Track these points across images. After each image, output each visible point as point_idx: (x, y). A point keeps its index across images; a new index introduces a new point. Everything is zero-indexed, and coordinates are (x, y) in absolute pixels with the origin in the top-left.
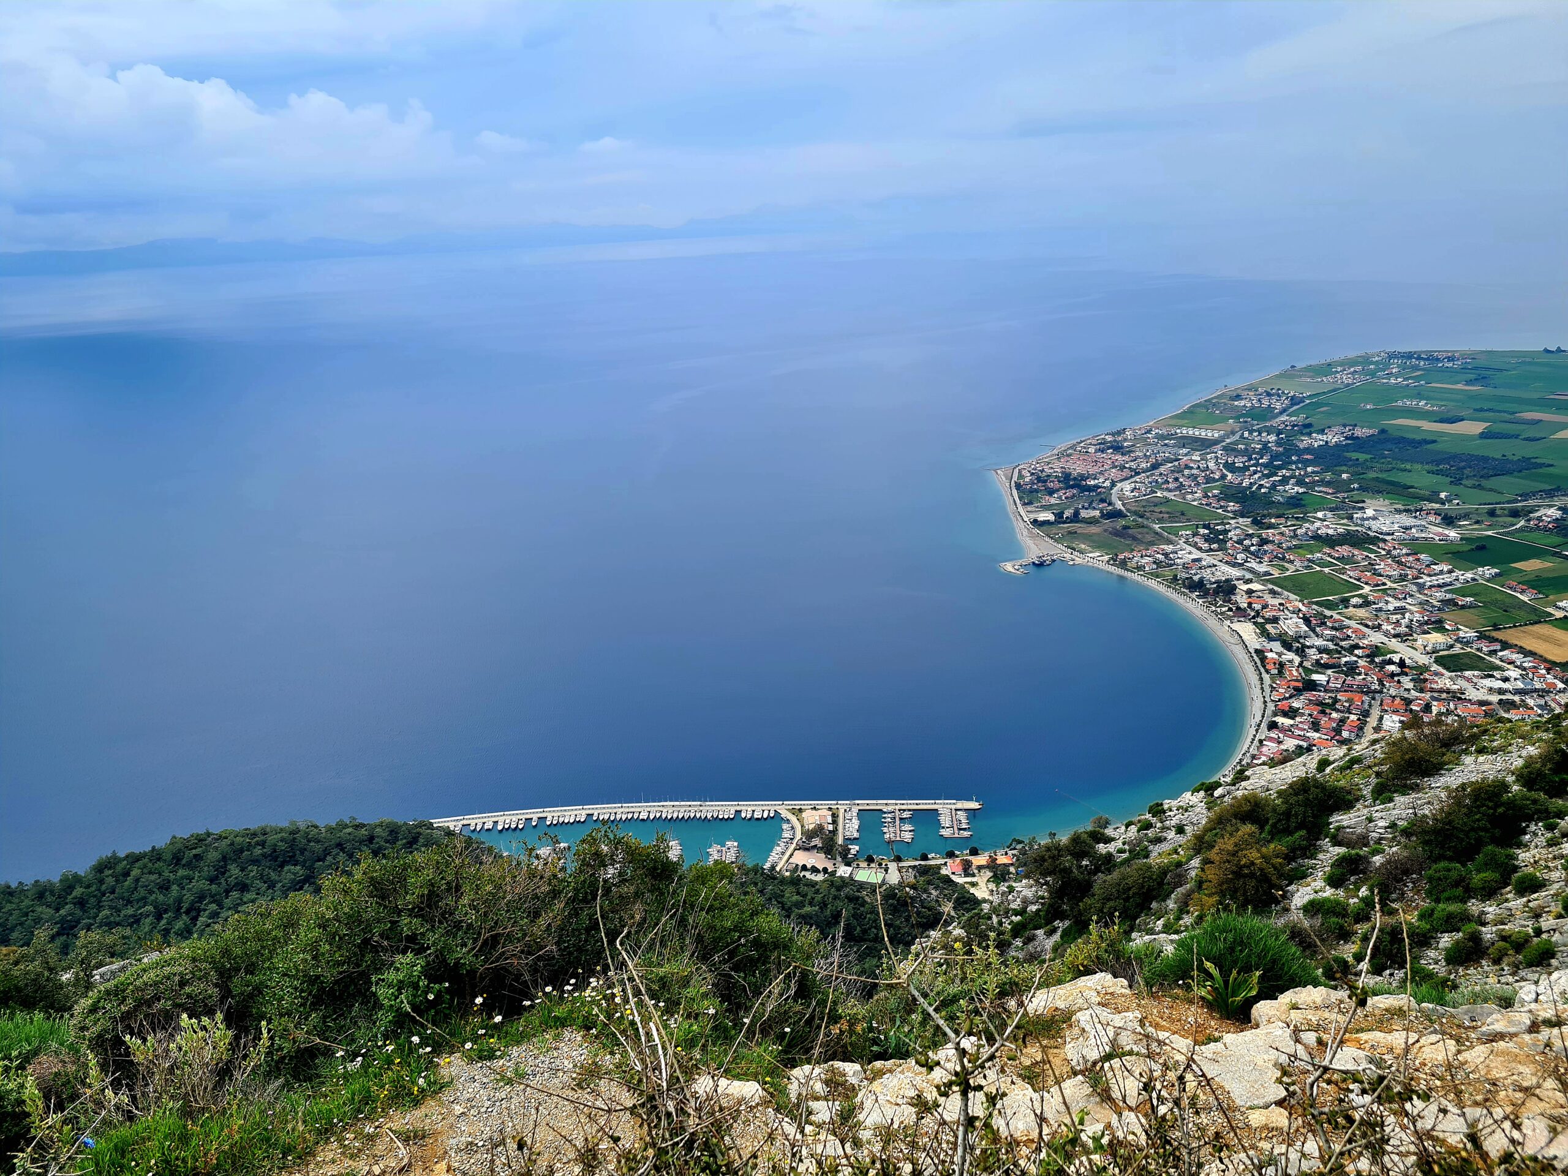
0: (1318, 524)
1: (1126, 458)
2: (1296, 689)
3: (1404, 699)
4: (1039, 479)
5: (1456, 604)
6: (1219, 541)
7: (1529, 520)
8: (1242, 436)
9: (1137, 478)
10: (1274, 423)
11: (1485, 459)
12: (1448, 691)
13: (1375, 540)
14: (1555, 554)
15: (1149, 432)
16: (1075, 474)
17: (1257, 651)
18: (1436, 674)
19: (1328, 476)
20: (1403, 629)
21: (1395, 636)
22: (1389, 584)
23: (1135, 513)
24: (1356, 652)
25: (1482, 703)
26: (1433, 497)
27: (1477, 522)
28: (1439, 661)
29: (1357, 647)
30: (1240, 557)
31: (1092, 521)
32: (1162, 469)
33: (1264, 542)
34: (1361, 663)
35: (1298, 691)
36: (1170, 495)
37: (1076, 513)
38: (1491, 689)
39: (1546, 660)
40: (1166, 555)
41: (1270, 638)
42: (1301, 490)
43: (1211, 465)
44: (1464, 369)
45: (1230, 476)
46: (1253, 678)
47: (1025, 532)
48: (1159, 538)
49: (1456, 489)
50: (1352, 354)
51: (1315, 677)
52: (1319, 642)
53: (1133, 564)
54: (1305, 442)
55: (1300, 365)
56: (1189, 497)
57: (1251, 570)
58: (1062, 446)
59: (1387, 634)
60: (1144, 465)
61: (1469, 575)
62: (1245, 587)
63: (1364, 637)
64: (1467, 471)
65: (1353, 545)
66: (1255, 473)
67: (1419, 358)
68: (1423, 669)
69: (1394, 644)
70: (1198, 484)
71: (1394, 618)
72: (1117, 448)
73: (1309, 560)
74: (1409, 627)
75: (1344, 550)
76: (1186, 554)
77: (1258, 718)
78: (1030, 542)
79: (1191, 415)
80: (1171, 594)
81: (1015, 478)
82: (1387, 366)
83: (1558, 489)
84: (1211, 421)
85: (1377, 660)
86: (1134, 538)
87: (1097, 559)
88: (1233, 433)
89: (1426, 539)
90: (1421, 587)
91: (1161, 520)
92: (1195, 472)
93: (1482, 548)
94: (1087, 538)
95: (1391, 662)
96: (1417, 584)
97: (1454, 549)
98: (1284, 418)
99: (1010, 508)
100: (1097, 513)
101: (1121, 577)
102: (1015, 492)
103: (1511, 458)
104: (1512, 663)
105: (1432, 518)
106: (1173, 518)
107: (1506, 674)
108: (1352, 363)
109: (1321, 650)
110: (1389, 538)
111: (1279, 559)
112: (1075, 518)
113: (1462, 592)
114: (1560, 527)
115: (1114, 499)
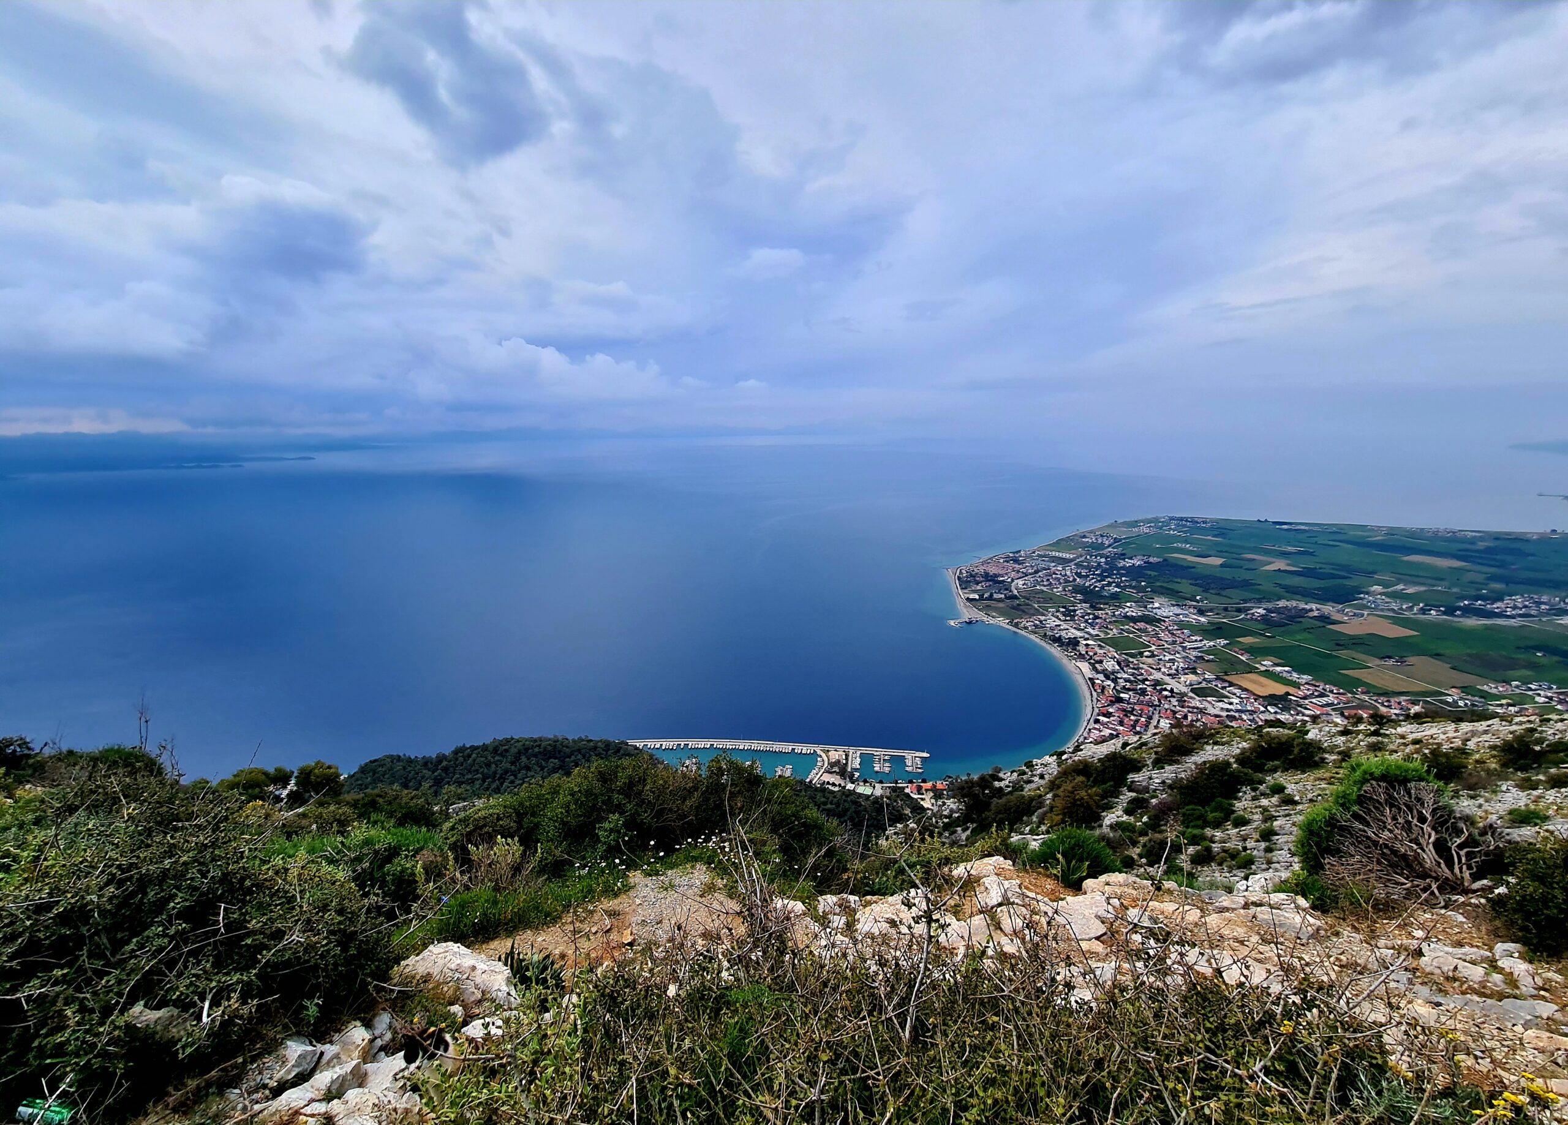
0: (1127, 609)
1: (1021, 566)
2: (1111, 701)
3: (1172, 711)
4: (971, 576)
5: (1204, 659)
6: (1070, 616)
7: (1246, 615)
8: (1086, 558)
9: (1026, 578)
10: (1105, 552)
11: (1222, 579)
12: (1197, 708)
13: (1159, 621)
14: (1261, 634)
15: (1034, 552)
16: (991, 573)
17: (1090, 679)
18: (1191, 698)
19: (1134, 583)
20: (1173, 672)
21: (1169, 675)
22: (1166, 646)
23: (1024, 597)
24: (1147, 683)
25: (1216, 716)
26: (1193, 599)
27: (1217, 614)
28: (1192, 691)
29: (1147, 680)
30: (1083, 625)
31: (999, 600)
32: (1040, 574)
33: (1096, 617)
34: (1149, 689)
35: (1112, 703)
36: (1045, 589)
37: (991, 595)
38: (1222, 709)
39: (1254, 694)
40: (1041, 622)
41: (1098, 672)
42: (1118, 590)
43: (1068, 573)
44: (1212, 528)
45: (1078, 580)
46: (1088, 695)
47: (962, 604)
48: (1037, 612)
49: (1205, 595)
50: (1149, 516)
51: (1122, 695)
52: (1126, 676)
53: (1022, 626)
54: (1122, 563)
55: (1120, 521)
56: (1055, 590)
57: (1088, 633)
58: (986, 558)
59: (1164, 674)
60: (1030, 571)
61: (1212, 643)
62: (1085, 642)
63: (1151, 674)
64: (1212, 585)
65: (1146, 623)
66: (1093, 578)
67: (1187, 521)
68: (1184, 695)
69: (1167, 679)
70: (1060, 583)
71: (1168, 665)
72: (1016, 561)
73: (1122, 630)
74: (1177, 670)
75: (1141, 625)
76: (1052, 622)
77: (1089, 716)
78: (965, 610)
79: (1058, 545)
80: (1043, 643)
81: (958, 574)
82: (1169, 524)
83: (1264, 598)
84: (1069, 549)
85: (1158, 688)
86: (1023, 612)
87: (1002, 622)
88: (1081, 556)
89: (1188, 622)
90: (1184, 648)
91: (1039, 602)
92: (1059, 576)
93: (1220, 628)
94: (996, 609)
95: (1165, 690)
96: (1182, 647)
97: (1205, 628)
98: (1110, 549)
99: (954, 590)
100: (1003, 596)
101: (1015, 632)
102: (957, 581)
103: (1237, 579)
104: (1235, 694)
105: (1191, 610)
106: (1046, 602)
107: (1232, 700)
108: (1149, 521)
109: (1126, 680)
110: (1167, 620)
111: (1104, 628)
112: (991, 598)
113: (1208, 652)
114: (1264, 619)
115: (1013, 588)
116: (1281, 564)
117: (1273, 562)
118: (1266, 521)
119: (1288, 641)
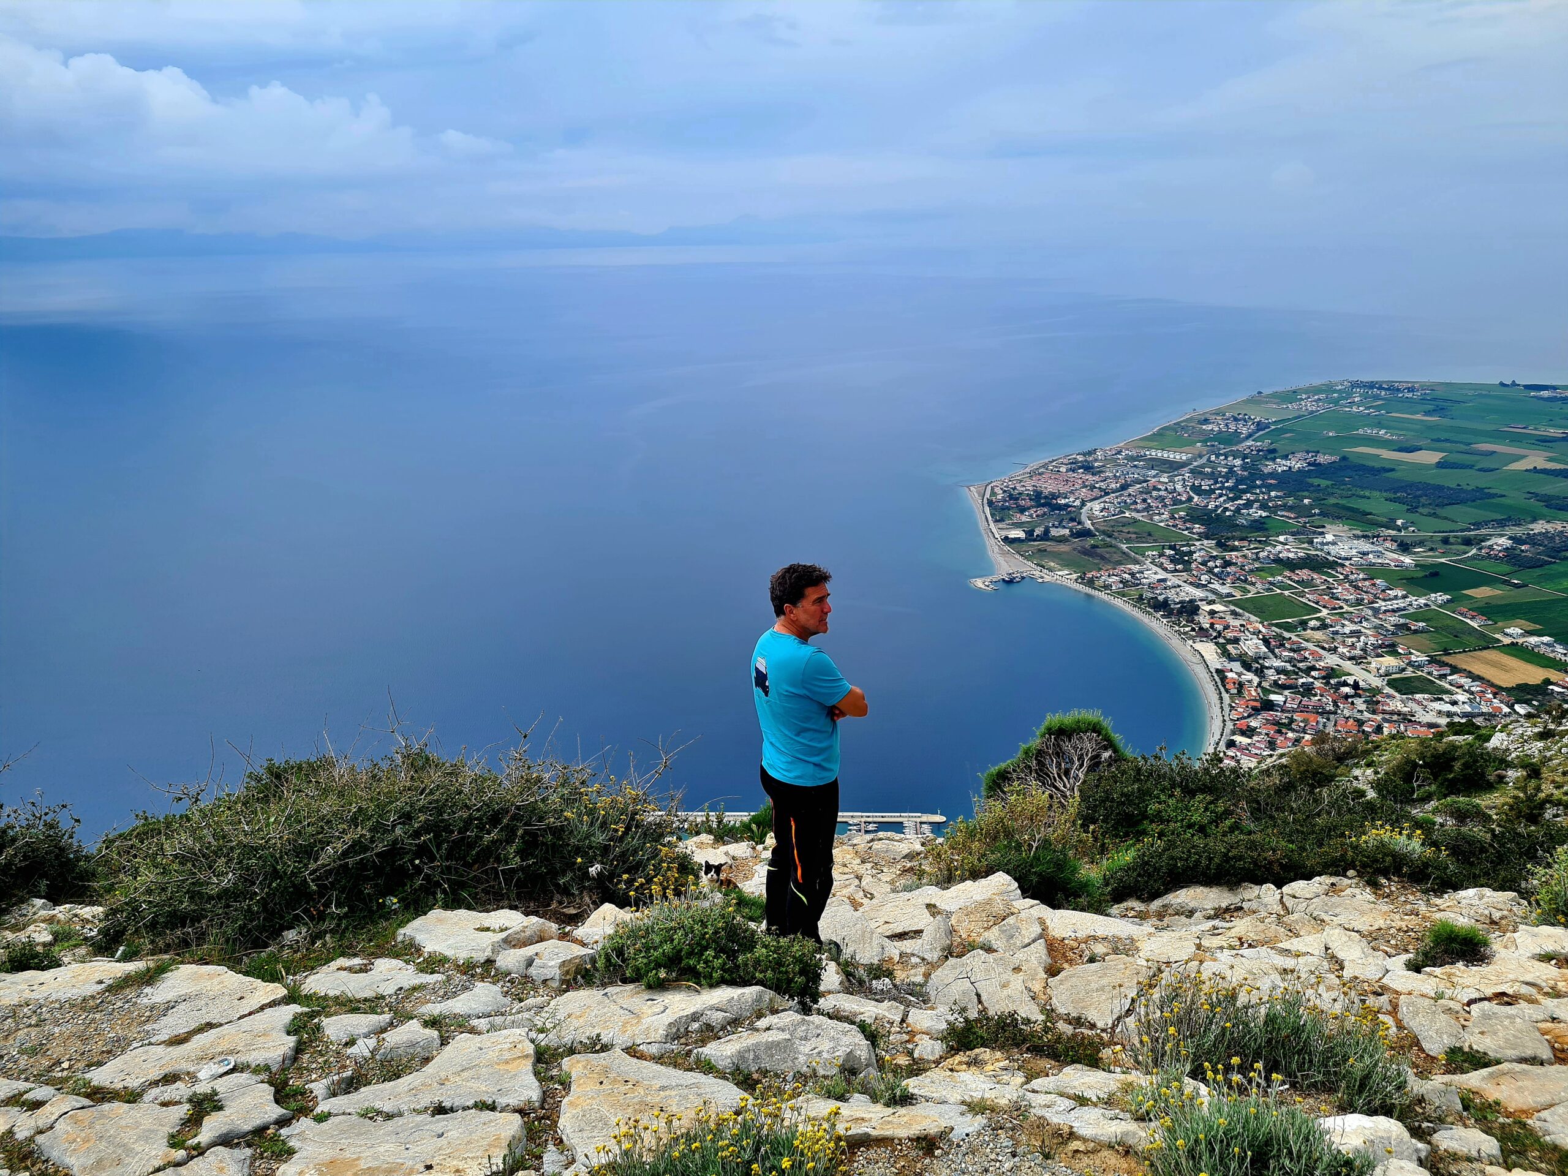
0: (1279, 548)
1: (1096, 478)
2: (1254, 709)
3: (1357, 720)
4: (1011, 497)
5: (1409, 629)
6: (1184, 562)
7: (1480, 549)
8: (1209, 460)
9: (1106, 499)
10: (1240, 447)
11: (1440, 488)
12: (1399, 713)
13: (1333, 565)
14: (1505, 582)
15: (1119, 453)
16: (1046, 492)
17: (1218, 671)
18: (1389, 696)
19: (1291, 501)
20: (1358, 652)
21: (1350, 659)
22: (1346, 608)
23: (1104, 533)
24: (1313, 673)
25: (1431, 725)
26: (1390, 524)
27: (1431, 549)
28: (1390, 684)
29: (1313, 668)
30: (1204, 578)
31: (1061, 540)
32: (1131, 490)
33: (1227, 564)
34: (1317, 684)
35: (1256, 711)
36: (1138, 516)
37: (1047, 531)
38: (1440, 712)
39: (1492, 685)
40: (1133, 575)
41: (1230, 658)
42: (1264, 514)
43: (1179, 487)
44: (1423, 400)
45: (1196, 498)
46: (1214, 698)
47: (996, 549)
48: (1126, 558)
49: (1412, 517)
50: (1316, 382)
51: (1273, 697)
52: (1277, 663)
53: (1101, 583)
54: (1269, 467)
55: (1267, 391)
56: (1156, 518)
57: (1214, 592)
58: (1034, 465)
59: (1342, 657)
60: (1113, 486)
61: (1422, 601)
62: (1208, 608)
63: (1320, 658)
64: (1423, 500)
65: (1313, 569)
66: (1221, 496)
67: (1381, 388)
68: (1377, 691)
69: (1348, 665)
70: (1165, 506)
71: (1349, 641)
72: (1088, 468)
73: (1270, 583)
74: (1363, 650)
75: (1304, 574)
76: (1152, 574)
77: (1217, 736)
78: (1001, 559)
79: (1160, 438)
80: (1137, 613)
81: (987, 495)
82: (1349, 395)
83: (1509, 519)
84: (1179, 444)
85: (1332, 682)
86: (1103, 558)
87: (1065, 577)
88: (1201, 456)
89: (1382, 564)
90: (1376, 611)
91: (1128, 540)
92: (1162, 493)
93: (1435, 575)
94: (1056, 556)
95: (1345, 684)
96: (1373, 609)
97: (1409, 575)
98: (1250, 443)
99: (982, 524)
100: (1067, 532)
101: (1088, 596)
102: (987, 510)
103: (1465, 487)
104: (1460, 687)
105: (1388, 544)
106: (1140, 538)
107: (1455, 697)
108: (1317, 390)
109: (1279, 671)
110: (1347, 563)
111: (1242, 581)
112: (1046, 536)
113: (1415, 617)
114: (1510, 555)
115: (1084, 518)
116: (1537, 460)
117: (1524, 457)
118: (1514, 384)
119: (1548, 591)
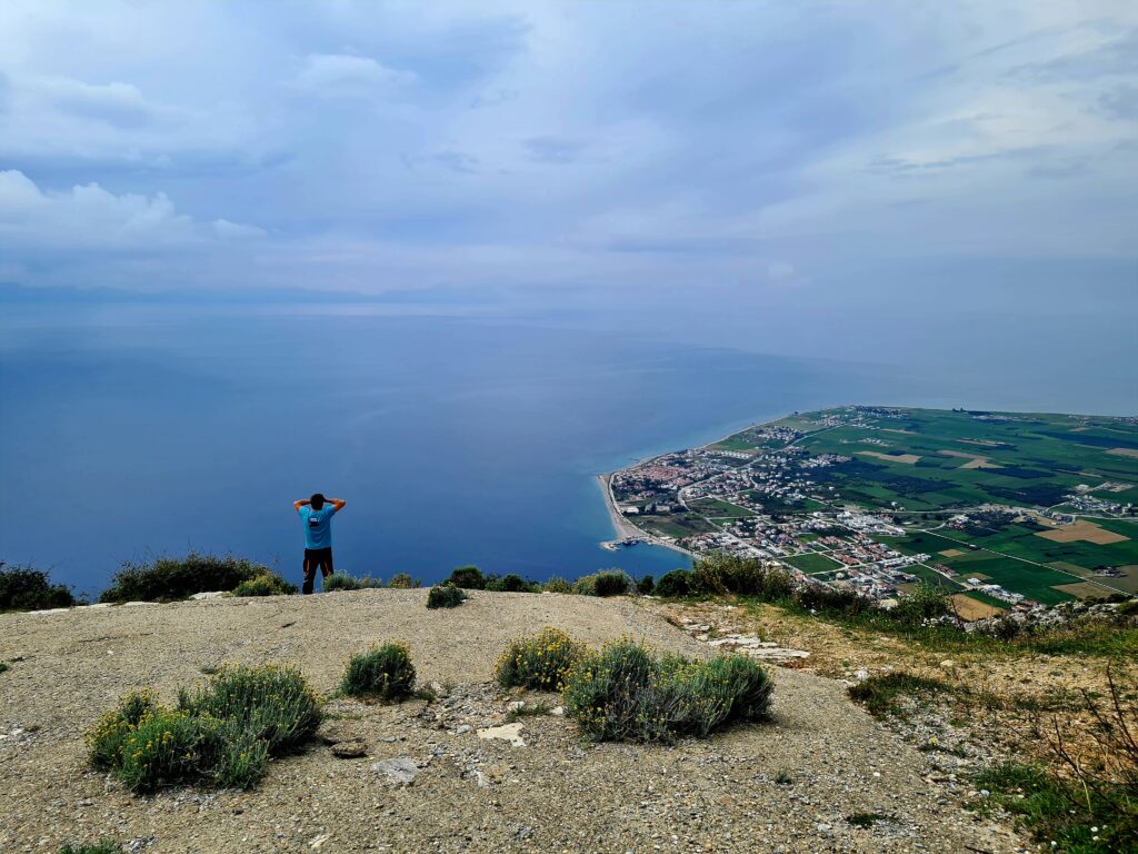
0: (814, 521)
1: (688, 470)
4: (628, 482)
5: (904, 579)
6: (749, 531)
7: (948, 523)
8: (764, 459)
9: (695, 485)
10: (785, 450)
11: (919, 480)
13: (851, 533)
14: (966, 546)
15: (703, 452)
16: (653, 480)
19: (820, 488)
22: (861, 564)
23: (694, 509)
26: (888, 505)
27: (916, 523)
30: (764, 542)
31: (664, 514)
32: (711, 479)
33: (779, 532)
36: (717, 497)
37: (654, 508)
40: (714, 540)
42: (803, 497)
43: (744, 477)
44: (904, 420)
45: (756, 485)
47: (618, 520)
48: (710, 528)
49: (901, 499)
50: (834, 406)
53: (692, 545)
54: (804, 464)
55: (800, 413)
56: (730, 499)
57: (771, 552)
58: (645, 460)
60: (699, 476)
61: (912, 559)
64: (908, 488)
65: (837, 536)
66: (773, 483)
67: (876, 411)
70: (735, 490)
71: (865, 588)
72: (682, 463)
73: (809, 546)
75: (831, 539)
76: (728, 539)
78: (622, 528)
79: (732, 442)
81: (612, 482)
82: (856, 416)
83: (965, 502)
84: (743, 447)
86: (693, 527)
87: (667, 541)
88: (758, 456)
89: (884, 533)
90: (881, 566)
91: (711, 515)
92: (733, 481)
93: (919, 540)
94: (660, 526)
96: (879, 564)
97: (902, 541)
98: (791, 447)
99: (608, 503)
100: (668, 508)
102: (612, 492)
103: (934, 480)
105: (887, 519)
106: (719, 513)
108: (834, 412)
110: (860, 532)
111: (790, 545)
112: (653, 512)
113: (908, 571)
114: (968, 527)
115: (680, 499)
116: (980, 462)
117: (972, 460)
118: (962, 411)
119: (994, 553)
